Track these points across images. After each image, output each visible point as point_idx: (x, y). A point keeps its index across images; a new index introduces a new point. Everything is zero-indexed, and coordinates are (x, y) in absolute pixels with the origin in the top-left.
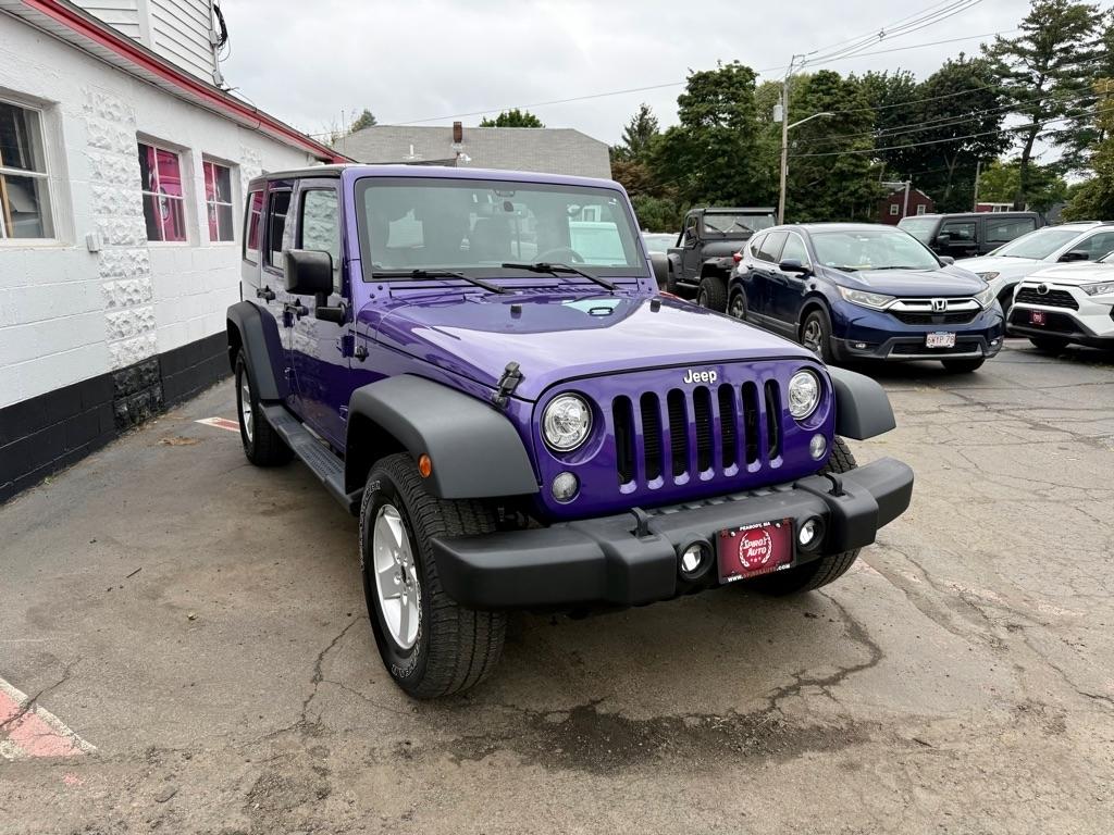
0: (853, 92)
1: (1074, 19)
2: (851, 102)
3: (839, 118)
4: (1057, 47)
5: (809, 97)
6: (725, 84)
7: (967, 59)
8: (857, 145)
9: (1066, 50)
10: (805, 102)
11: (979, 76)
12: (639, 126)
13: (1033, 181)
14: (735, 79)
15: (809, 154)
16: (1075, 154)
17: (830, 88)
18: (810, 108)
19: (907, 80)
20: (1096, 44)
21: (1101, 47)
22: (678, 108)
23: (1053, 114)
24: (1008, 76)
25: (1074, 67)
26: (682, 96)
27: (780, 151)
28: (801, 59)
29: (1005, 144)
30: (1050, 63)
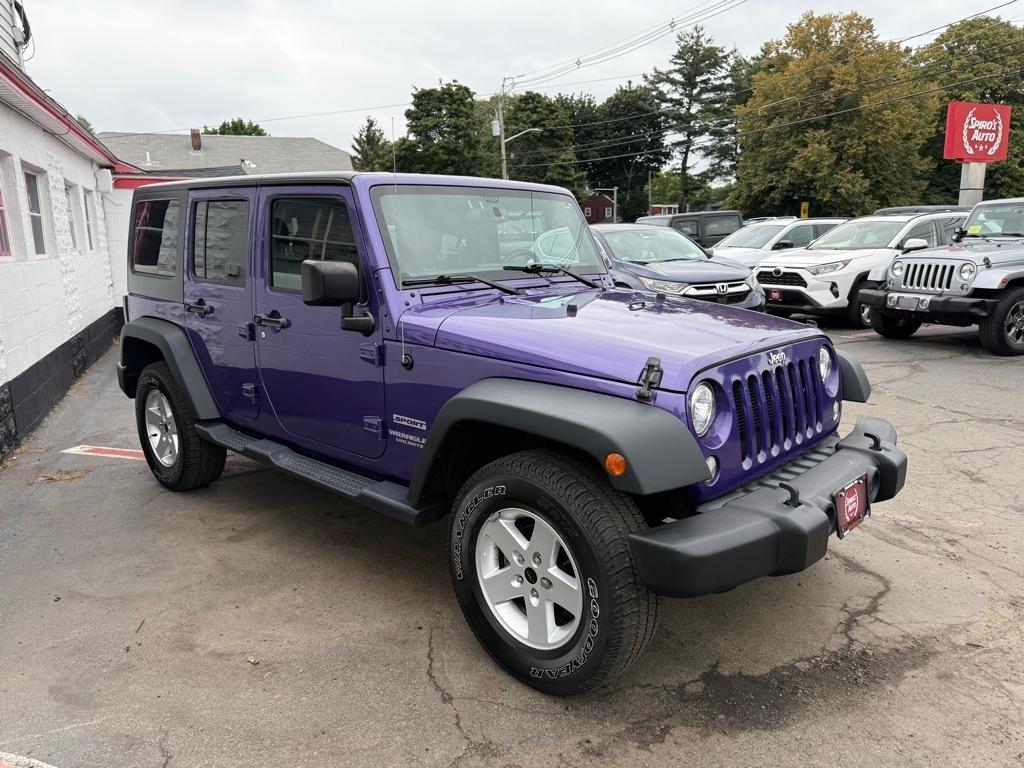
0: (555, 111)
1: (709, 58)
2: (554, 119)
3: (546, 134)
4: (698, 79)
5: (520, 115)
6: (448, 101)
7: (634, 86)
8: (563, 157)
9: (704, 82)
10: (516, 119)
11: (644, 100)
12: (367, 137)
13: (692, 187)
14: (456, 97)
15: (524, 165)
16: (718, 164)
17: (536, 107)
18: (521, 124)
19: (590, 102)
20: (725, 78)
21: (729, 81)
22: (407, 121)
23: (700, 133)
24: (666, 101)
25: (712, 95)
26: (409, 110)
27: (501, 162)
28: (511, 81)
29: (668, 156)
30: (695, 91)
